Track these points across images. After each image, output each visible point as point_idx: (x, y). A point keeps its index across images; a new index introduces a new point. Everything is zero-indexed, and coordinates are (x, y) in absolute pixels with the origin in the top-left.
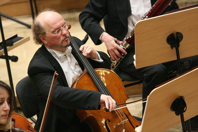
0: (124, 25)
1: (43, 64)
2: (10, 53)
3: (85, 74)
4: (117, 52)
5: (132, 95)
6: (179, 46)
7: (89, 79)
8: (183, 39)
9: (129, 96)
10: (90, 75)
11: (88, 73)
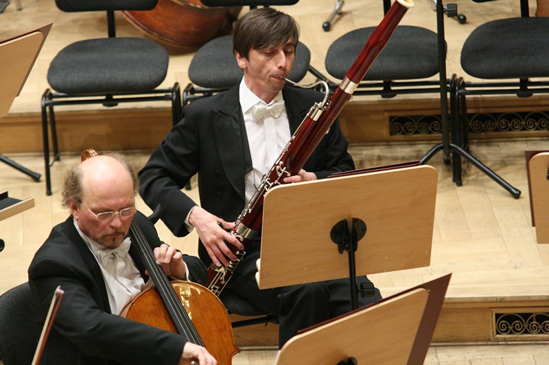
0: (237, 190)
3: (150, 290)
4: (223, 245)
5: (246, 346)
6: (355, 249)
7: (156, 301)
8: (366, 234)
9: (240, 348)
10: (161, 293)
11: (156, 290)
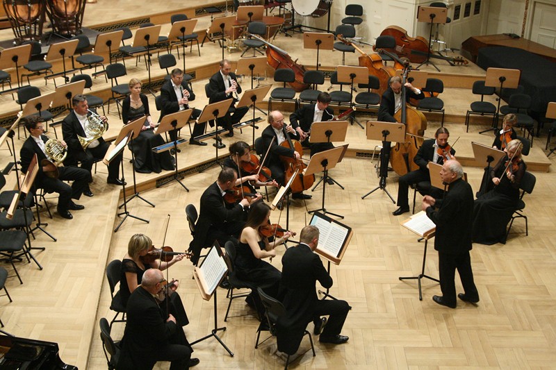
1: (268, 133)
2: (255, 125)
6: (330, 136)
8: (332, 134)
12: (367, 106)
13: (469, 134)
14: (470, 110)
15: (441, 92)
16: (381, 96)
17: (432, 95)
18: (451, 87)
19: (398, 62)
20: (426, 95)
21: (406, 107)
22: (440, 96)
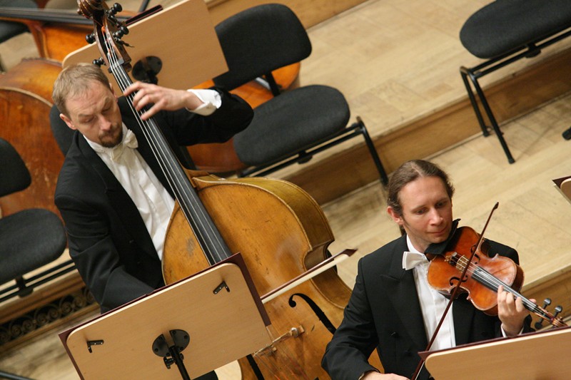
12: (21, 283)
13: (524, 165)
14: (472, 61)
15: (303, 49)
16: (53, 208)
17: (275, 89)
18: (335, 14)
19: (49, 24)
20: (252, 96)
21: (198, 191)
22: (310, 72)
